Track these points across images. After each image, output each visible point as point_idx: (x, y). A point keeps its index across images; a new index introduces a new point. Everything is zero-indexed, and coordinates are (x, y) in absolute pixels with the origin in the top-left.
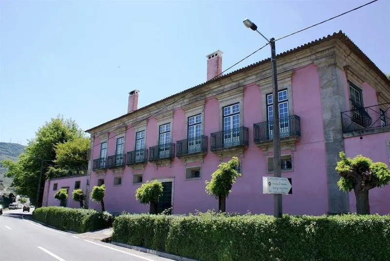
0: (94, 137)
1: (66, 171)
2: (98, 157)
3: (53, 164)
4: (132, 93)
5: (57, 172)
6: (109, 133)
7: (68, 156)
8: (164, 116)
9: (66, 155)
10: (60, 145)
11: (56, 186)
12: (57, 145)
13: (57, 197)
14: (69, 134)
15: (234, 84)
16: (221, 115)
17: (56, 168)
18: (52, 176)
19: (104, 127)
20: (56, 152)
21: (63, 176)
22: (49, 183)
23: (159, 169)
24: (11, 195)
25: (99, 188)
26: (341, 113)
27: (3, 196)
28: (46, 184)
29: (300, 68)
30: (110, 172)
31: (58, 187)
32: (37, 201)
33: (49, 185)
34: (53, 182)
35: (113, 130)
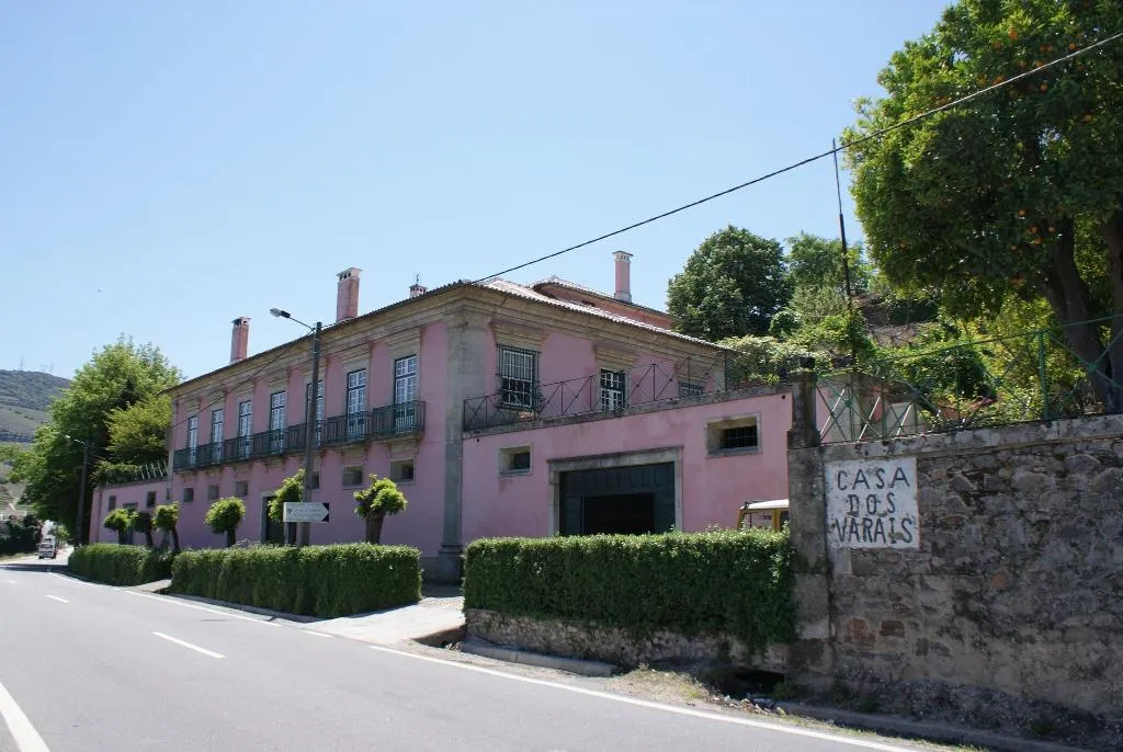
0: (177, 405)
1: (138, 468)
2: (183, 447)
3: (107, 455)
4: (238, 322)
5: (118, 472)
6: (200, 400)
7: (134, 438)
8: (277, 379)
9: (131, 436)
10: (119, 414)
11: (113, 501)
12: (112, 413)
13: (108, 525)
14: (143, 381)
15: (360, 336)
16: (345, 387)
17: (115, 463)
18: (104, 479)
19: (192, 387)
20: (111, 429)
21: (129, 479)
22: (101, 496)
23: (270, 471)
24: (28, 520)
25: (166, 508)
26: (465, 402)
27: (8, 523)
28: (96, 496)
29: (431, 324)
30: (201, 475)
31: (117, 503)
32: (79, 532)
33: (101, 497)
34: (108, 493)
35: (207, 393)
